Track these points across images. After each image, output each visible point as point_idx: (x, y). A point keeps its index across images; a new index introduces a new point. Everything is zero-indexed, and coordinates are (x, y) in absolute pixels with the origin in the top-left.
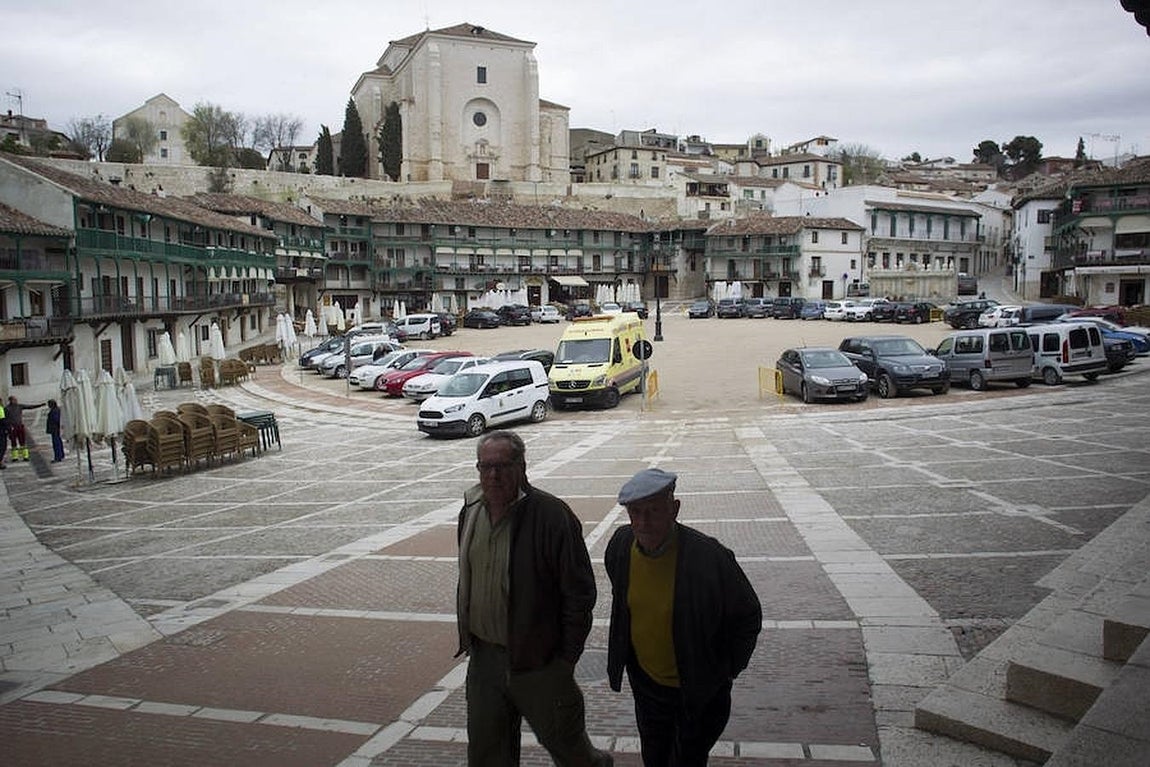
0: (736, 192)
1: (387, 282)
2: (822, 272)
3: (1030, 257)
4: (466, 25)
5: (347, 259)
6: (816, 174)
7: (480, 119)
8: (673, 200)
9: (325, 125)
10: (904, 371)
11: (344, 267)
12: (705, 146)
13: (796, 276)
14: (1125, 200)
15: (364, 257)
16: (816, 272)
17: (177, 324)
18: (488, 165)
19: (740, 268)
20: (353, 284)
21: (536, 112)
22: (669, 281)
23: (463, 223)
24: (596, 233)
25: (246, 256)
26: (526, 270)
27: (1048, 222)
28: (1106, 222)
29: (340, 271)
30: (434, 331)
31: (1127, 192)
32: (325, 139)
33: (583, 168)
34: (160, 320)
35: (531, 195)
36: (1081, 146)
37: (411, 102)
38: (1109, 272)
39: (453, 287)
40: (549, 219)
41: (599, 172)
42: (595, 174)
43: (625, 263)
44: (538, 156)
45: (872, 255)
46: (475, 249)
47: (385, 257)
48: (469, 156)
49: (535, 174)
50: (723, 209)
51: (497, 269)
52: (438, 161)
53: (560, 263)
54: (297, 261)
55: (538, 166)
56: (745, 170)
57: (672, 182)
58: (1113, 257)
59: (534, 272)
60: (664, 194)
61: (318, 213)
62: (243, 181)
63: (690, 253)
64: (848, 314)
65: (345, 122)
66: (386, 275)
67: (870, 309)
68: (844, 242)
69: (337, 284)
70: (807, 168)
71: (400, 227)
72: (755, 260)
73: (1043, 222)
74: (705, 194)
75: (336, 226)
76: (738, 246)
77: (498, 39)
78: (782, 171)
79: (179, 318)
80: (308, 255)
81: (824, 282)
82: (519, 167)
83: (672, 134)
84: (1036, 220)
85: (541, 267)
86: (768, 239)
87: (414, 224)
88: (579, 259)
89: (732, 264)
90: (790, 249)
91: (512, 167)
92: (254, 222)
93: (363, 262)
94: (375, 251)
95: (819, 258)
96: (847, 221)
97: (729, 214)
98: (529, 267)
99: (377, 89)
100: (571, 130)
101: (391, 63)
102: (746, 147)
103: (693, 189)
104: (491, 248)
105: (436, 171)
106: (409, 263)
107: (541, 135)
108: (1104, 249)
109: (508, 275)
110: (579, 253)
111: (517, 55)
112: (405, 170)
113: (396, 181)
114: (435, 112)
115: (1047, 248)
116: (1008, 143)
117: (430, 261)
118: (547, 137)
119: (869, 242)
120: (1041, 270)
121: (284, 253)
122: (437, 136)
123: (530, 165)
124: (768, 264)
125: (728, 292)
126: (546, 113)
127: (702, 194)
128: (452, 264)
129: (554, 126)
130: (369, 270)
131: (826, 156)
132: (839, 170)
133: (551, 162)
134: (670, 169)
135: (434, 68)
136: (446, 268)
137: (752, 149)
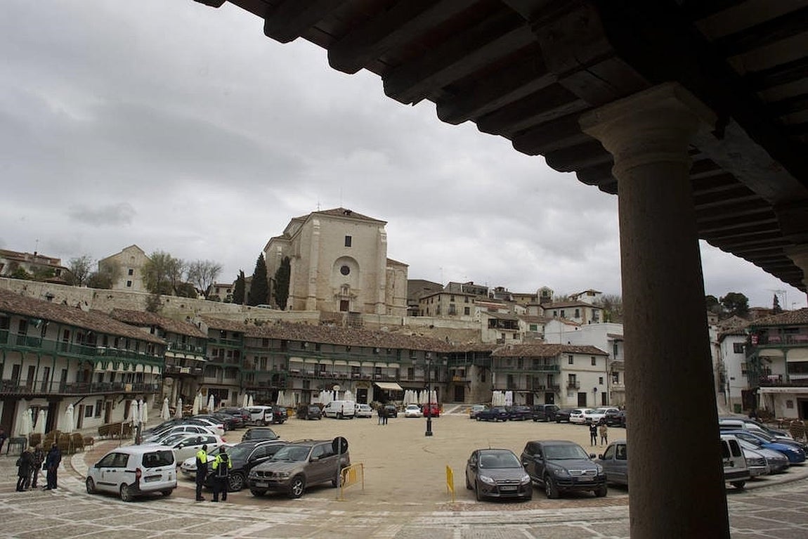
0: (524, 326)
1: (252, 380)
2: (577, 385)
3: (732, 379)
4: (341, 209)
5: (223, 362)
6: (584, 316)
7: (345, 271)
8: (479, 331)
9: (242, 270)
10: (563, 474)
11: (220, 368)
12: (508, 294)
13: (558, 388)
14: (790, 336)
15: (236, 361)
16: (572, 385)
17: (61, 403)
18: (348, 302)
19: (516, 382)
20: (225, 381)
21: (384, 267)
22: (465, 389)
23: (311, 341)
24: (411, 352)
25: (136, 356)
26: (357, 377)
27: (742, 352)
28: (778, 353)
29: (217, 371)
30: (267, 420)
31: (792, 330)
32: (241, 279)
33: (418, 306)
34: (45, 400)
35: (376, 324)
36: (776, 300)
37: (298, 257)
38: (787, 391)
39: (301, 387)
40: (377, 340)
41: (428, 309)
42: (425, 311)
43: (432, 374)
44: (384, 297)
45: (616, 374)
46: (319, 360)
47: (252, 363)
48: (336, 296)
49: (381, 309)
50: (514, 338)
51: (334, 375)
52: (313, 297)
53: (382, 373)
54: (183, 362)
55: (383, 303)
56: (533, 312)
57: (479, 317)
58: (788, 380)
59: (362, 379)
60: (472, 326)
61: (205, 328)
62: (172, 304)
63: (481, 369)
64: (587, 419)
65: (256, 269)
66: (251, 376)
67: (603, 416)
68: (593, 364)
69: (214, 380)
70: (577, 311)
71: (265, 341)
72: (527, 376)
73: (738, 352)
74: (501, 327)
75: (217, 337)
76: (514, 364)
77: (362, 219)
78: (560, 313)
79: (64, 399)
80: (192, 358)
81: (579, 393)
82: (371, 304)
83: (485, 286)
84: (733, 351)
85: (368, 375)
86: (536, 360)
87: (275, 339)
88: (397, 370)
89: (510, 378)
90: (552, 368)
91: (366, 304)
92: (152, 332)
93: (236, 365)
94: (245, 358)
95: (574, 375)
96: (595, 348)
97: (519, 342)
98: (358, 375)
99: (280, 249)
100: (409, 281)
101: (291, 232)
102: (536, 296)
103: (493, 324)
104: (331, 359)
105: (311, 303)
106: (269, 368)
107: (387, 283)
108: (781, 373)
109: (343, 380)
110: (397, 366)
111: (374, 229)
112: (290, 302)
113: (283, 310)
114: (314, 265)
115: (744, 372)
116: (723, 297)
117: (285, 366)
118: (392, 283)
119: (612, 365)
120: (741, 389)
121: (172, 355)
122: (313, 281)
123: (378, 303)
124: (537, 379)
125: (502, 399)
126: (392, 269)
127: (499, 327)
128: (301, 370)
129: (397, 277)
130: (239, 371)
131: (593, 303)
132: (600, 313)
133: (393, 301)
134: (478, 309)
135: (316, 235)
136: (297, 372)
137: (541, 298)
